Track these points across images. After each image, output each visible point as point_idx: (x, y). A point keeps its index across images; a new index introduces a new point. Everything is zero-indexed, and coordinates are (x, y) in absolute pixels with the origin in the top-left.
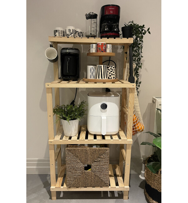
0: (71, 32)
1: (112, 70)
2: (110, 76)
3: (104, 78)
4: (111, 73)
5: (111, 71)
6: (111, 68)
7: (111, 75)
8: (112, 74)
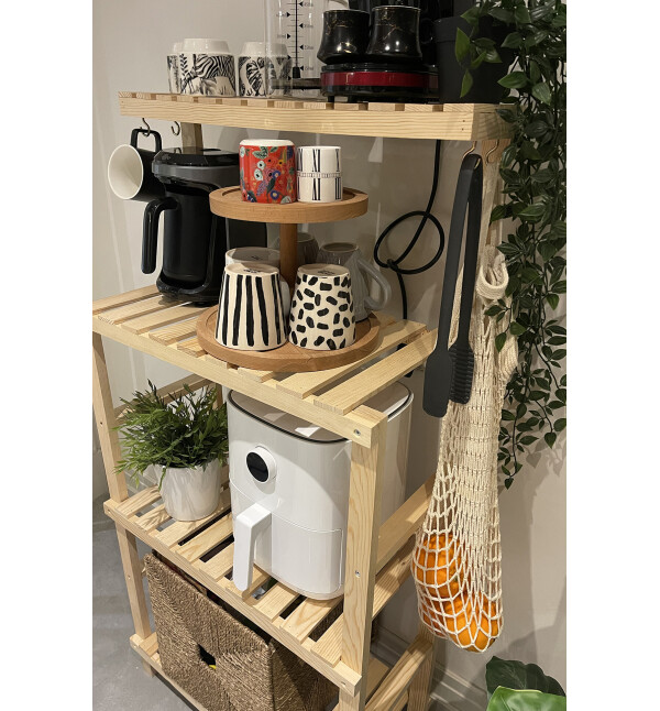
0: (190, 69)
1: (312, 300)
2: (302, 329)
3: (235, 343)
4: (307, 313)
5: (309, 306)
6: (311, 288)
7: (303, 322)
8: (310, 322)
